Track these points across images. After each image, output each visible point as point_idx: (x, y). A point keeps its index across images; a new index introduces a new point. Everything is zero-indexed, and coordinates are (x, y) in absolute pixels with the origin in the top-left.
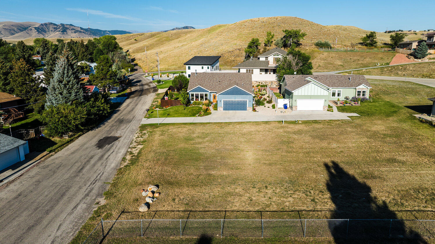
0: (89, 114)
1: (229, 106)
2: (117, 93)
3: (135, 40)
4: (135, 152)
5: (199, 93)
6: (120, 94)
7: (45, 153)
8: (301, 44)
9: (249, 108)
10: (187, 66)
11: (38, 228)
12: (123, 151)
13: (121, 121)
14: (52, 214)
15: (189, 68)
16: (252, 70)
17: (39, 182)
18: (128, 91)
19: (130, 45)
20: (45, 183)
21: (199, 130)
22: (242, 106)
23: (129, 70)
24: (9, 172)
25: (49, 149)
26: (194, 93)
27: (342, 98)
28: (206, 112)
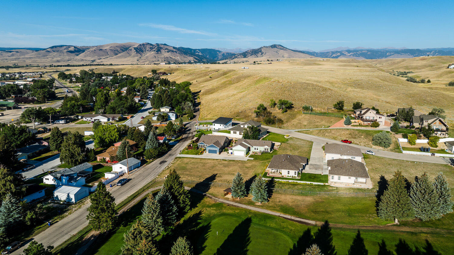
0: (159, 152)
1: (210, 151)
2: (175, 139)
3: (210, 77)
4: (169, 166)
5: (202, 145)
6: (176, 140)
7: (145, 165)
8: (293, 107)
9: (218, 153)
10: (213, 124)
11: (144, 179)
12: (166, 166)
13: (170, 155)
14: (147, 178)
15: (214, 125)
16: (236, 132)
17: (144, 171)
18: (180, 138)
19: (206, 82)
20: (145, 172)
21: (193, 160)
22: (215, 152)
23: (189, 119)
24: (137, 169)
25: (146, 163)
26: (200, 145)
27: (258, 151)
28: (202, 153)
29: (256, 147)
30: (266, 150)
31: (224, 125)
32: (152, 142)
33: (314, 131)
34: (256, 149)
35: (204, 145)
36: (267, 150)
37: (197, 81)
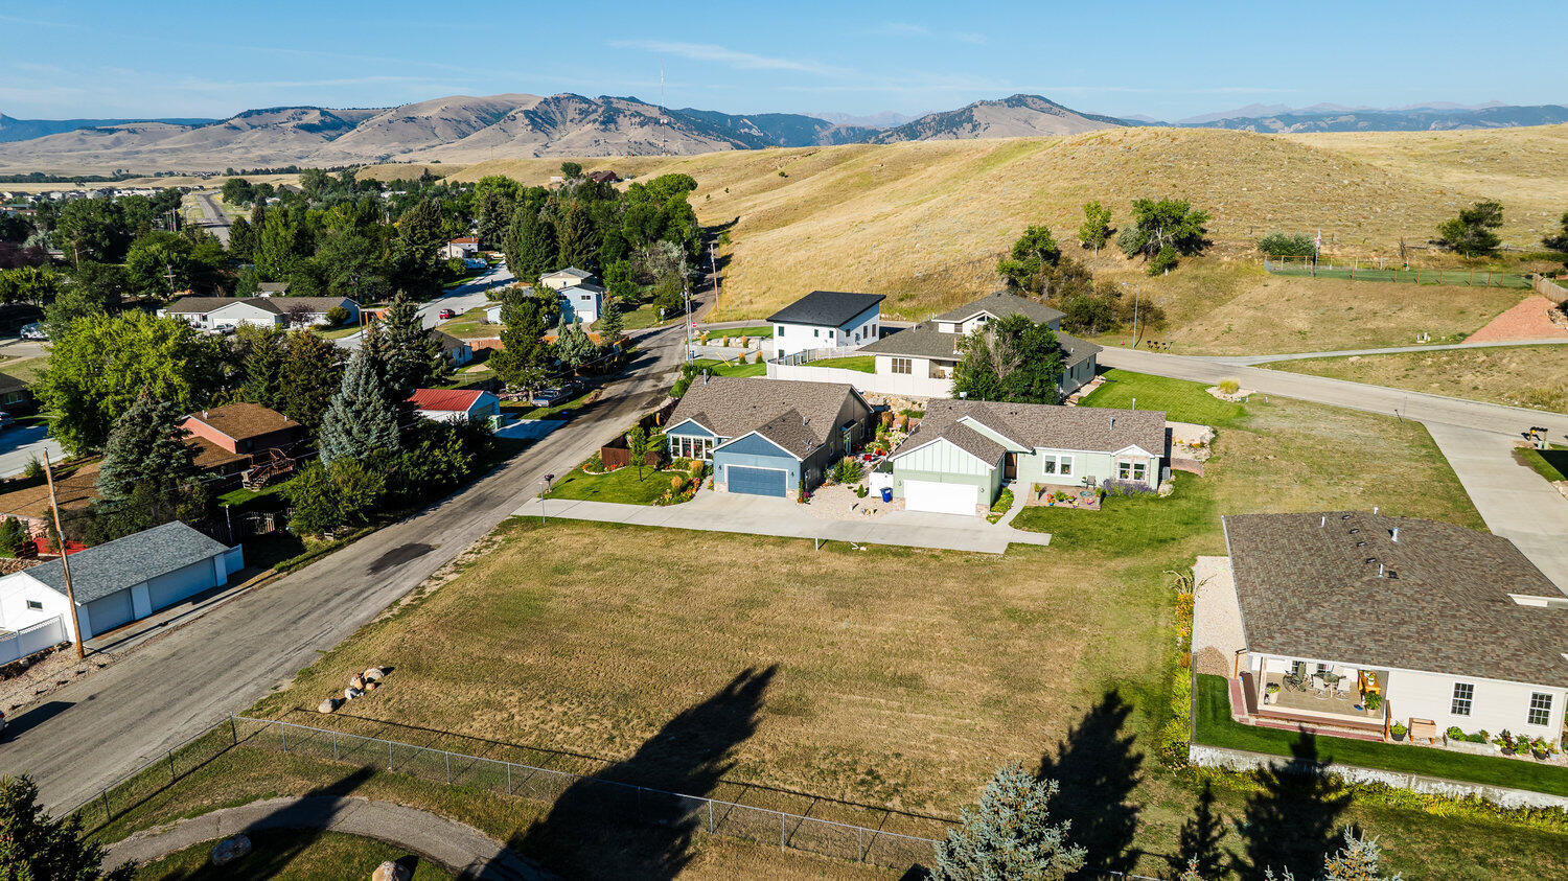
1: (742, 482)
2: (553, 404)
3: (782, 174)
4: (431, 587)
5: (692, 437)
6: (557, 409)
7: (273, 570)
8: (1208, 243)
9: (793, 491)
10: (776, 326)
11: (163, 715)
12: (409, 584)
13: (478, 503)
14: (196, 696)
15: (781, 332)
16: (909, 363)
17: (217, 633)
18: (586, 400)
20: (224, 638)
21: (613, 545)
22: (770, 484)
23: (663, 313)
24: (188, 607)
25: (282, 564)
26: (680, 436)
27: (1074, 479)
28: (685, 490)
29: (1059, 456)
30: (1131, 471)
31: (834, 330)
32: (358, 414)
33: (1376, 360)
34: (1058, 468)
35: (703, 438)
36: (1138, 476)
37: (727, 191)
